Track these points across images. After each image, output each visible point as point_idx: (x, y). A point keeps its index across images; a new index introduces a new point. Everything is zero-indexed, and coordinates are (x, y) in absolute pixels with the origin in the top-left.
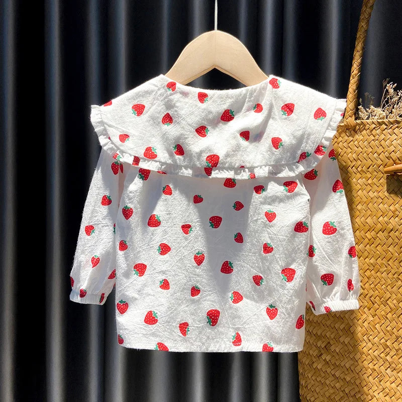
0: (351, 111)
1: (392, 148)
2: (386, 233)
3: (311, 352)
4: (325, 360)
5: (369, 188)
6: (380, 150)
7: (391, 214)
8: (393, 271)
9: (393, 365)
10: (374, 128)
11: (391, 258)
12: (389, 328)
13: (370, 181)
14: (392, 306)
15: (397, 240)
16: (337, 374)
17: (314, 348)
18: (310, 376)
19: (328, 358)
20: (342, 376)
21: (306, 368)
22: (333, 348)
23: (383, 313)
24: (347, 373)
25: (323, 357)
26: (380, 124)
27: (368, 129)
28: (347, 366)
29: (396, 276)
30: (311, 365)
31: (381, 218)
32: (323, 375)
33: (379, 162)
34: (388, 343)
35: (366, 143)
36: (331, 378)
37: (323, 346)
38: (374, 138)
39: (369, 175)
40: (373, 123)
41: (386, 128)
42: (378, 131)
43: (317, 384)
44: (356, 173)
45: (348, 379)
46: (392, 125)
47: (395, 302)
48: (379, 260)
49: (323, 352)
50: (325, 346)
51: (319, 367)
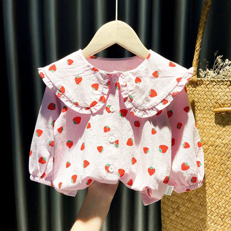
0: (195, 72)
1: (219, 97)
2: (213, 147)
3: (169, 210)
4: (176, 215)
5: (204, 120)
6: (212, 97)
7: (216, 136)
8: (217, 170)
9: (215, 221)
10: (208, 84)
11: (216, 162)
12: (213, 201)
13: (205, 116)
14: (216, 189)
15: (220, 152)
16: (184, 223)
17: (171, 208)
18: (168, 223)
19: (178, 214)
20: (186, 225)
21: (166, 218)
22: (181, 209)
23: (210, 192)
24: (189, 223)
25: (176, 213)
26: (212, 81)
27: (205, 84)
28: (189, 219)
29: (218, 172)
30: (168, 217)
31: (211, 138)
32: (175, 223)
33: (211, 105)
34: (213, 209)
35: (203, 93)
36: (180, 225)
37: (175, 208)
38: (208, 90)
39: (204, 112)
40: (208, 80)
41: (215, 85)
42: (211, 86)
43: (172, 228)
44: (197, 110)
45: (189, 226)
46: (219, 83)
47: (217, 187)
48: (210, 162)
49: (175, 210)
50: (177, 208)
51: (173, 219)
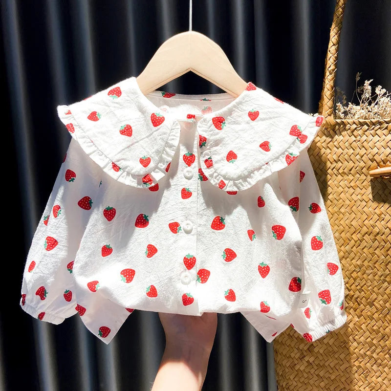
0: (330, 110)
1: (375, 150)
2: (372, 237)
3: (293, 355)
4: (308, 362)
5: (351, 190)
6: (363, 151)
7: (376, 217)
8: (379, 273)
9: (379, 361)
10: (356, 129)
11: (377, 261)
12: (375, 328)
13: (352, 184)
14: (379, 306)
15: (383, 243)
16: (322, 374)
17: (296, 351)
18: (292, 378)
19: (311, 360)
20: (327, 375)
21: (287, 370)
22: (316, 350)
23: (369, 313)
24: (331, 372)
25: (306, 359)
26: (362, 124)
27: (349, 129)
28: (332, 365)
29: (382, 278)
30: (292, 367)
31: (366, 222)
32: (305, 375)
33: (362, 164)
34: (375, 342)
35: (347, 144)
36: (316, 378)
37: (306, 348)
38: (354, 139)
39: (351, 177)
40: (354, 123)
41: (368, 129)
42: (360, 132)
43: (300, 385)
44: (337, 175)
45: (333, 377)
46: (374, 126)
47: (381, 302)
48: (366, 263)
49: (305, 354)
50: (308, 349)
51: (302, 368)
